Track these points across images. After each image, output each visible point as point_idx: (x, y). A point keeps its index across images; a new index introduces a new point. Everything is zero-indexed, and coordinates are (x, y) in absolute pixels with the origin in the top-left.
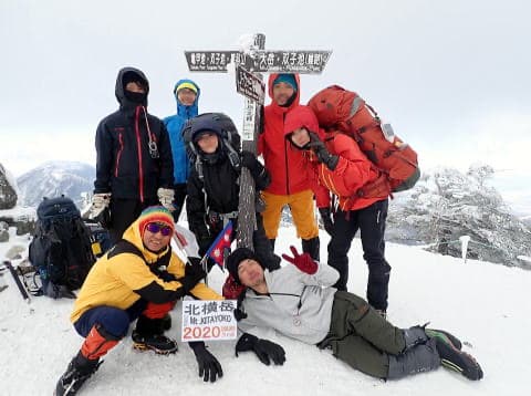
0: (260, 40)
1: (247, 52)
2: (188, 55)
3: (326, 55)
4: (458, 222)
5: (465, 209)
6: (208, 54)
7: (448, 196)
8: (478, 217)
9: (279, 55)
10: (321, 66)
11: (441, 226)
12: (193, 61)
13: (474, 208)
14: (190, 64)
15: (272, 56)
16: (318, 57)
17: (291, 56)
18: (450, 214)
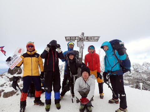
0: (83, 34)
1: (80, 36)
2: (66, 38)
3: (99, 37)
4: (141, 79)
5: (142, 75)
6: (71, 37)
7: (137, 72)
8: (146, 78)
9: (88, 37)
10: (98, 40)
11: (136, 80)
12: (67, 39)
13: (145, 75)
14: (66, 39)
15: (86, 38)
16: (97, 38)
17: (90, 38)
18: (138, 77)
